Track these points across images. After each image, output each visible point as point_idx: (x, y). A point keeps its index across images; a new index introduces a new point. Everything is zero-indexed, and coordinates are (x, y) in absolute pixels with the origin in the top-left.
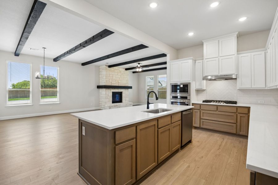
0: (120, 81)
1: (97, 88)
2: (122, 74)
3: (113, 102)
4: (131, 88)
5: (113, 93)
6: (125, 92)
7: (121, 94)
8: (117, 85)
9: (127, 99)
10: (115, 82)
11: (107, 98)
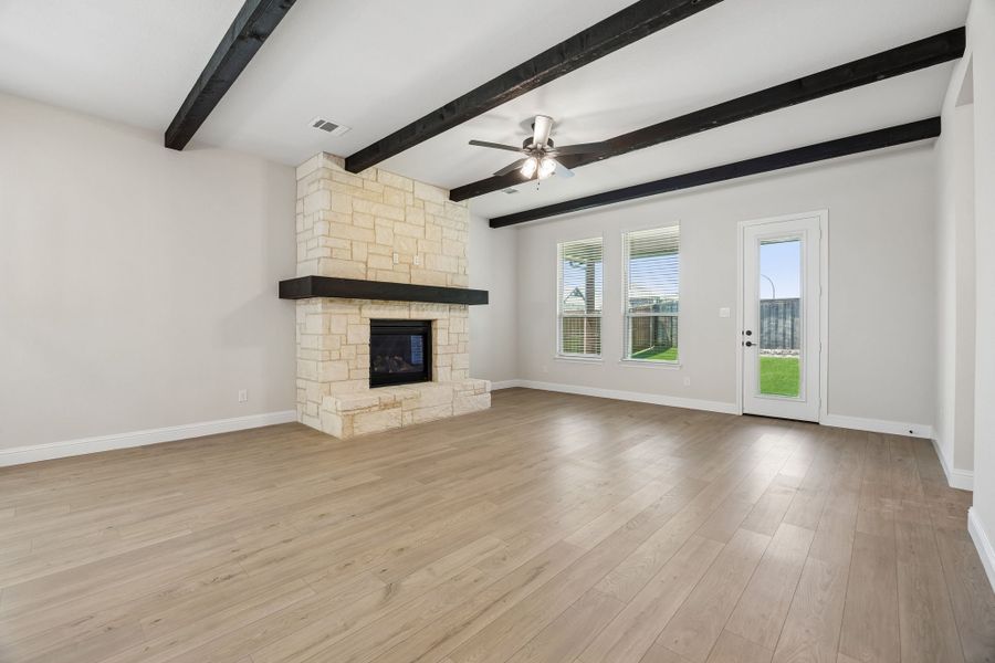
0: (417, 260)
1: (280, 297)
2: (430, 218)
3: (377, 380)
4: (480, 297)
5: (377, 326)
6: (449, 324)
7: (425, 329)
8: (403, 280)
9: (462, 361)
10: (386, 263)
11: (335, 355)
